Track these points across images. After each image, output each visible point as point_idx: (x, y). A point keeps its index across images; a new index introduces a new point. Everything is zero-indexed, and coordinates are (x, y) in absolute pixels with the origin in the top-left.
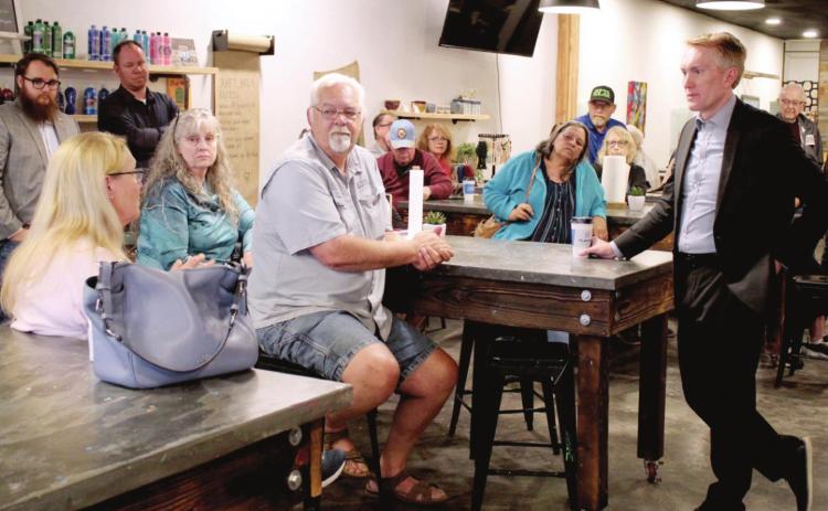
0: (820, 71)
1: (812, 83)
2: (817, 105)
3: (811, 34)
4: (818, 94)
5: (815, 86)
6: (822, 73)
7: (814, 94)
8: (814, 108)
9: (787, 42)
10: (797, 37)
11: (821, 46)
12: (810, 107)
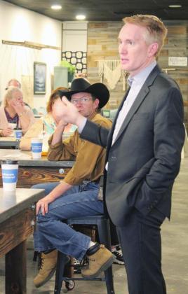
0: (88, 44)
1: (82, 53)
2: (86, 68)
3: (81, 17)
4: (87, 61)
5: (85, 55)
6: (89, 46)
7: (84, 61)
8: (84, 71)
9: (65, 23)
10: (72, 19)
11: (89, 26)
12: (81, 70)
